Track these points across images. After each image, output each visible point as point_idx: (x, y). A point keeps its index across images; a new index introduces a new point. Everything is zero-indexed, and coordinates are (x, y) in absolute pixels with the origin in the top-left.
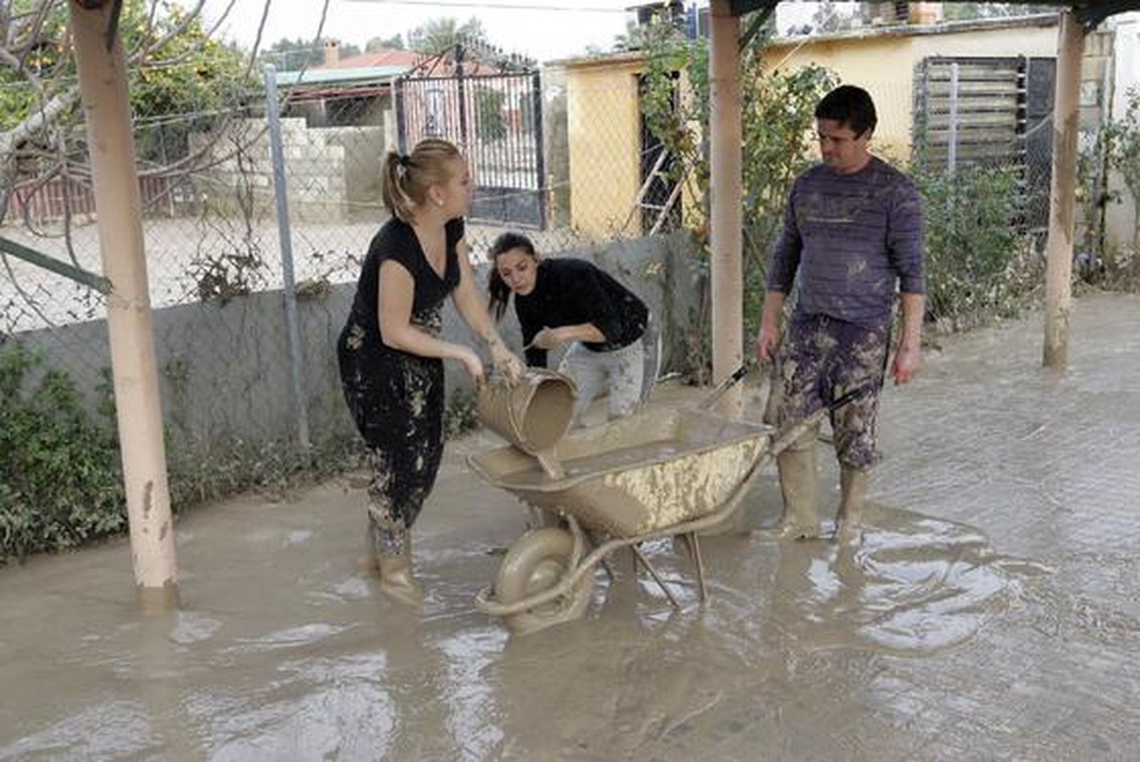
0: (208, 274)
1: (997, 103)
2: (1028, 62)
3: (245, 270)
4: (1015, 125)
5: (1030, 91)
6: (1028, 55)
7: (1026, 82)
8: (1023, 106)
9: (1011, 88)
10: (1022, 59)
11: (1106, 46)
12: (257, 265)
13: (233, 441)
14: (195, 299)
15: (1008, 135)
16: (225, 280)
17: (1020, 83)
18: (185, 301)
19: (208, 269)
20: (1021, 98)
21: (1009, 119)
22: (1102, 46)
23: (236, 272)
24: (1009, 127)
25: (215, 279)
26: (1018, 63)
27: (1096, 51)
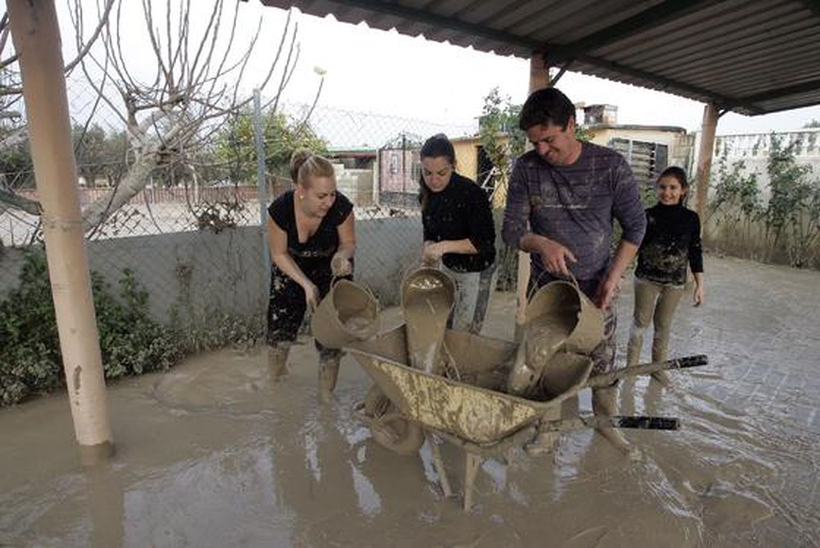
0: (205, 213)
1: (641, 163)
2: (657, 147)
3: (232, 212)
4: (649, 174)
5: (657, 160)
6: (656, 143)
7: (655, 155)
8: (653, 166)
9: (648, 157)
10: (653, 144)
11: (691, 141)
12: (241, 209)
13: (222, 316)
14: (195, 229)
15: (645, 178)
16: (218, 217)
17: (652, 155)
18: (189, 229)
19: (206, 210)
20: (652, 162)
21: (646, 171)
22: (688, 142)
23: (226, 213)
24: (646, 175)
25: (210, 216)
26: (652, 146)
27: (686, 144)
